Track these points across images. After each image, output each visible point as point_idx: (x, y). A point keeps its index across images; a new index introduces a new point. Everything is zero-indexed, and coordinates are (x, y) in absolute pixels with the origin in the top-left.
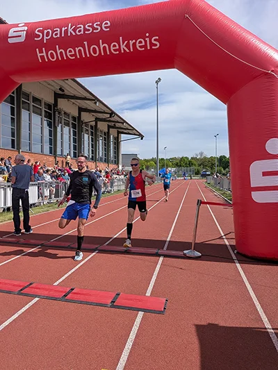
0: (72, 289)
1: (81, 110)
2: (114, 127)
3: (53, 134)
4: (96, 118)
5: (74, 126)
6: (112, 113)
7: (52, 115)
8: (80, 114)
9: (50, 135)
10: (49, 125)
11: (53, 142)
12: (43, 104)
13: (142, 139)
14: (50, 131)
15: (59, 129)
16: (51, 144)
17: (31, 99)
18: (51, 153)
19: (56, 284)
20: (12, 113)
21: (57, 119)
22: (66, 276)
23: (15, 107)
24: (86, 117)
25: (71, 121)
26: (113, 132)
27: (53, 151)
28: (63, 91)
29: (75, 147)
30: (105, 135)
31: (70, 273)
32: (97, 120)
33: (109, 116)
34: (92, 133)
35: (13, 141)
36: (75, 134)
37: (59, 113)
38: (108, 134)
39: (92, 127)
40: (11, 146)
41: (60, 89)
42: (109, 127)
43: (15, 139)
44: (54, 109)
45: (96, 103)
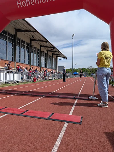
0: (27, 111)
1: (41, 46)
2: (55, 54)
3: (29, 56)
4: (47, 50)
5: (38, 53)
6: (54, 48)
7: (29, 48)
8: (40, 48)
9: (28, 56)
10: (28, 52)
11: (29, 59)
12: (25, 43)
13: (66, 59)
14: (28, 55)
15: (32, 54)
16: (28, 60)
17: (20, 41)
18: (28, 63)
19: (19, 108)
20: (13, 46)
21: (31, 50)
22: (26, 105)
23: (14, 44)
24: (43, 49)
25: (37, 51)
26: (54, 56)
27: (29, 63)
28: (34, 37)
29: (38, 61)
30: (51, 57)
31: (28, 104)
32: (48, 51)
33: (52, 48)
34: (45, 56)
35: (13, 58)
36: (38, 56)
37: (32, 47)
38: (52, 57)
39: (45, 54)
40: (12, 60)
41: (33, 37)
42: (53, 54)
43: (14, 57)
44: (30, 45)
45: (47, 43)
